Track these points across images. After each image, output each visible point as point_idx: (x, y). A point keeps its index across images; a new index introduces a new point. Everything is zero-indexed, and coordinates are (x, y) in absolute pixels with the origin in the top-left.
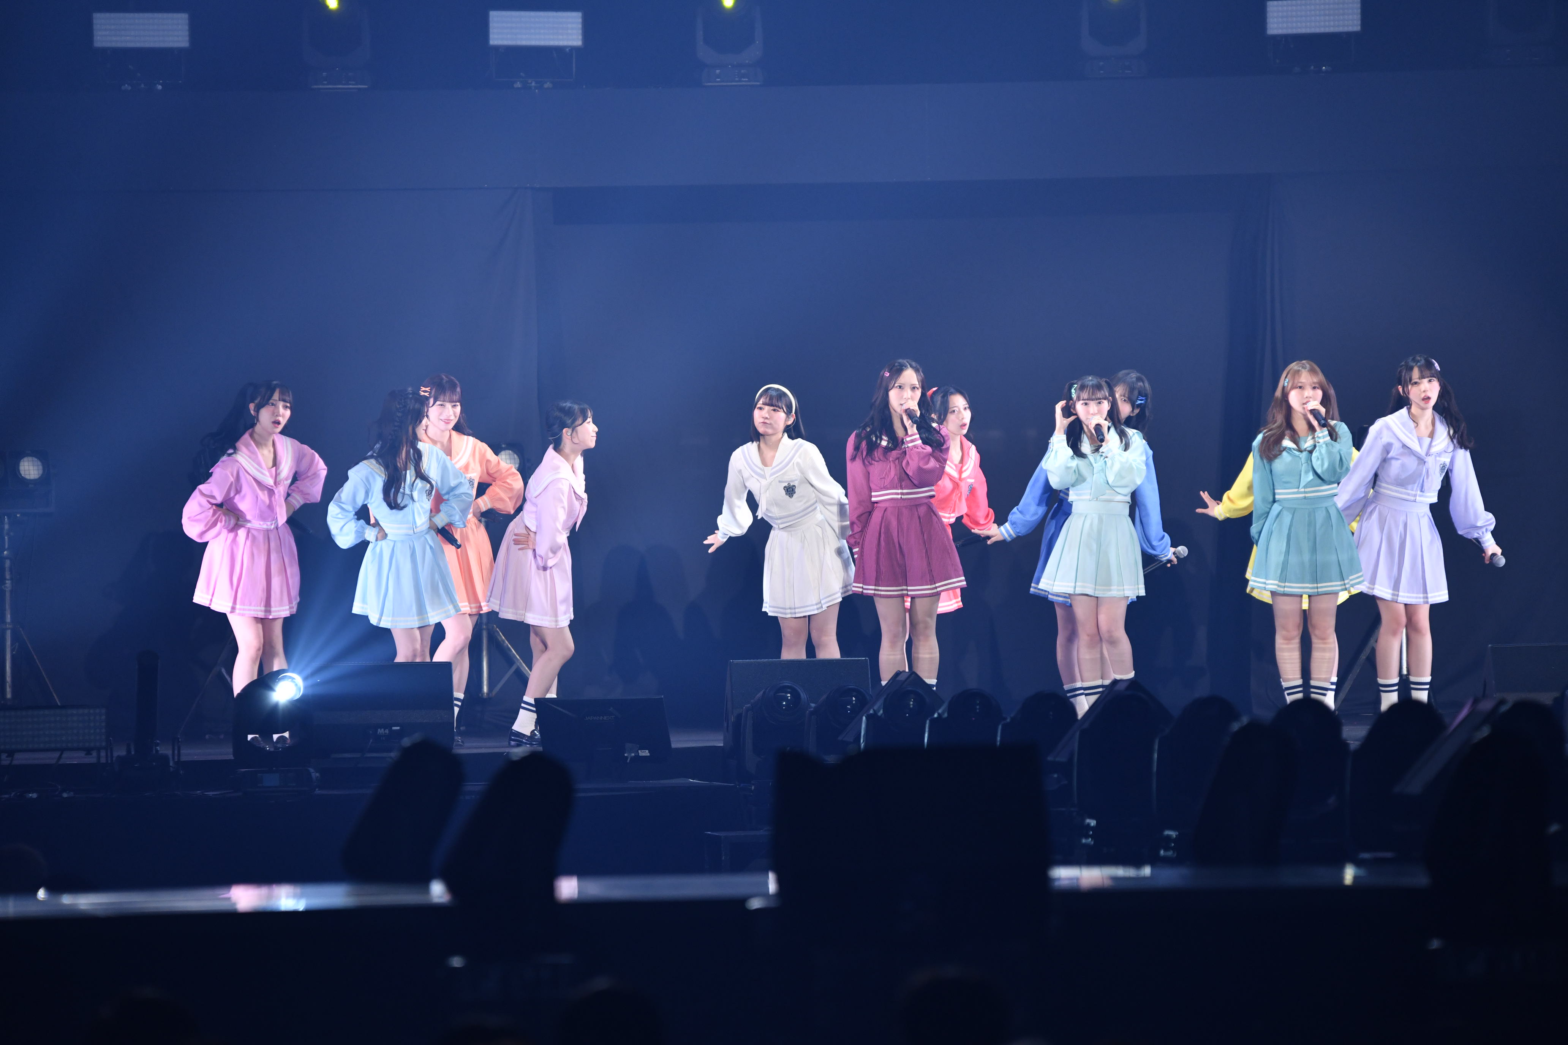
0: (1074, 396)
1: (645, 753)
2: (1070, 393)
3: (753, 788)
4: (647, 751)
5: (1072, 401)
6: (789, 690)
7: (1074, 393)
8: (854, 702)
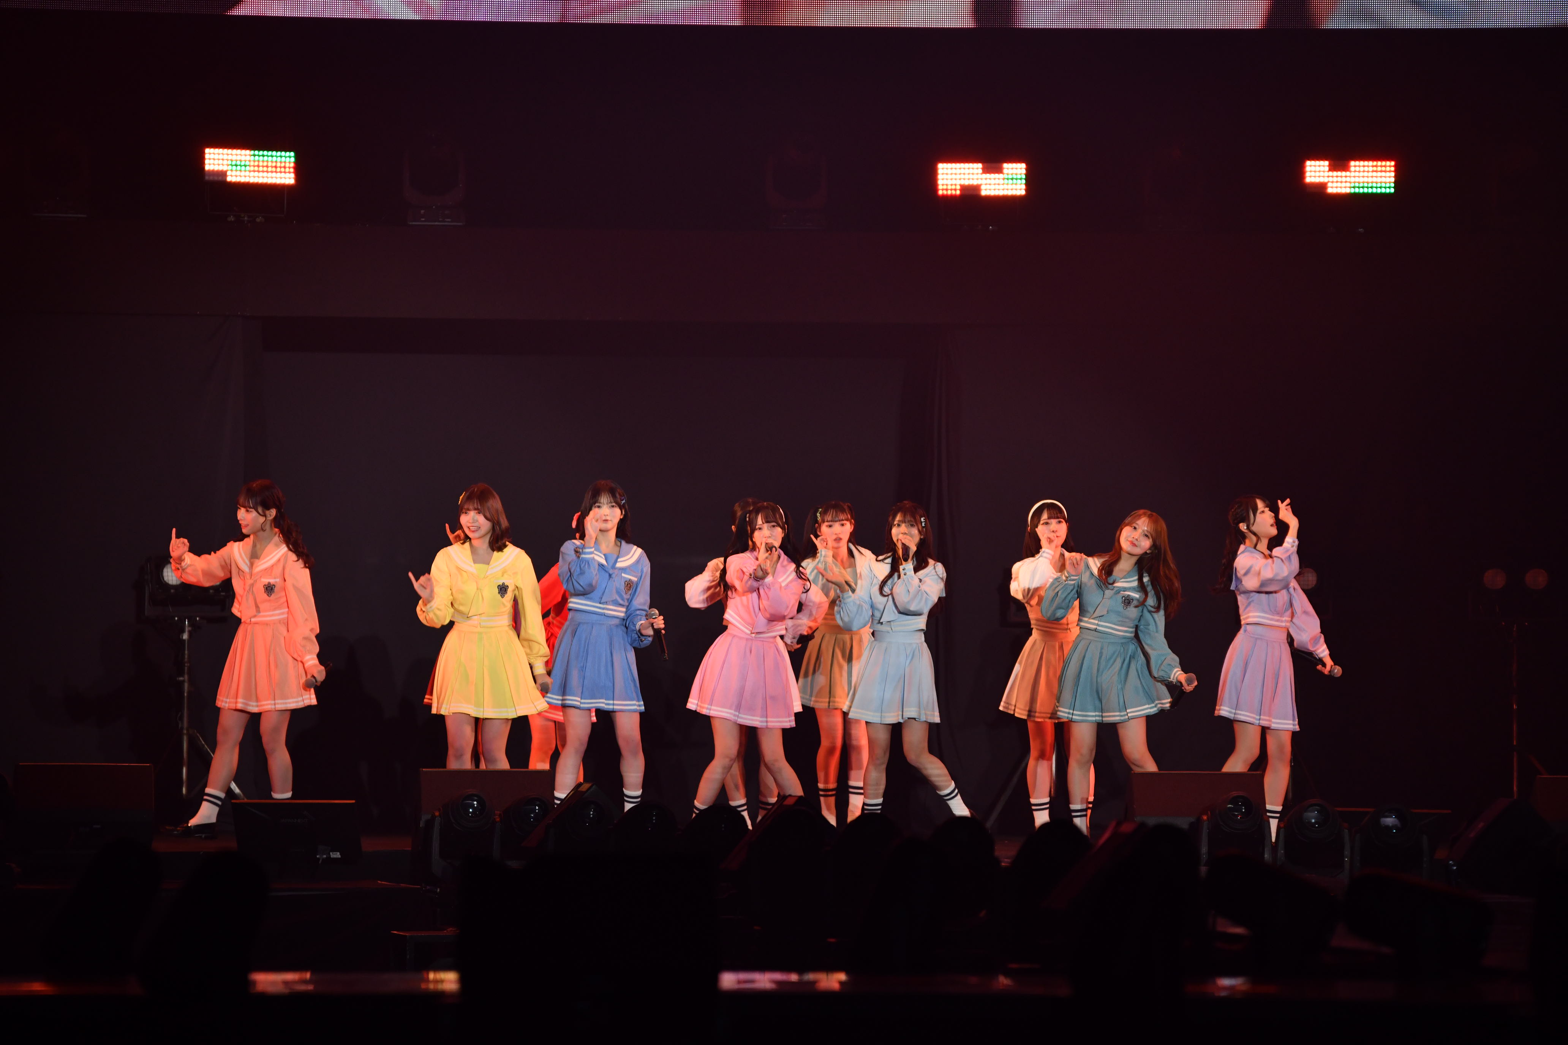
0: (819, 518)
1: (336, 855)
2: (816, 517)
3: (438, 890)
4: (338, 853)
5: (817, 525)
6: (476, 798)
7: (819, 517)
8: (537, 811)
